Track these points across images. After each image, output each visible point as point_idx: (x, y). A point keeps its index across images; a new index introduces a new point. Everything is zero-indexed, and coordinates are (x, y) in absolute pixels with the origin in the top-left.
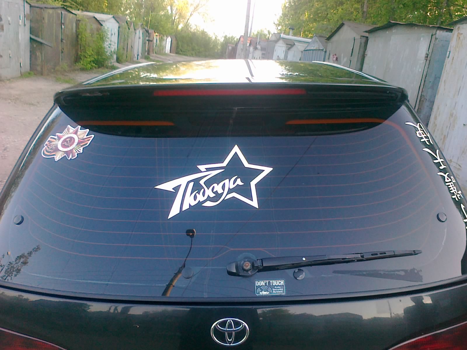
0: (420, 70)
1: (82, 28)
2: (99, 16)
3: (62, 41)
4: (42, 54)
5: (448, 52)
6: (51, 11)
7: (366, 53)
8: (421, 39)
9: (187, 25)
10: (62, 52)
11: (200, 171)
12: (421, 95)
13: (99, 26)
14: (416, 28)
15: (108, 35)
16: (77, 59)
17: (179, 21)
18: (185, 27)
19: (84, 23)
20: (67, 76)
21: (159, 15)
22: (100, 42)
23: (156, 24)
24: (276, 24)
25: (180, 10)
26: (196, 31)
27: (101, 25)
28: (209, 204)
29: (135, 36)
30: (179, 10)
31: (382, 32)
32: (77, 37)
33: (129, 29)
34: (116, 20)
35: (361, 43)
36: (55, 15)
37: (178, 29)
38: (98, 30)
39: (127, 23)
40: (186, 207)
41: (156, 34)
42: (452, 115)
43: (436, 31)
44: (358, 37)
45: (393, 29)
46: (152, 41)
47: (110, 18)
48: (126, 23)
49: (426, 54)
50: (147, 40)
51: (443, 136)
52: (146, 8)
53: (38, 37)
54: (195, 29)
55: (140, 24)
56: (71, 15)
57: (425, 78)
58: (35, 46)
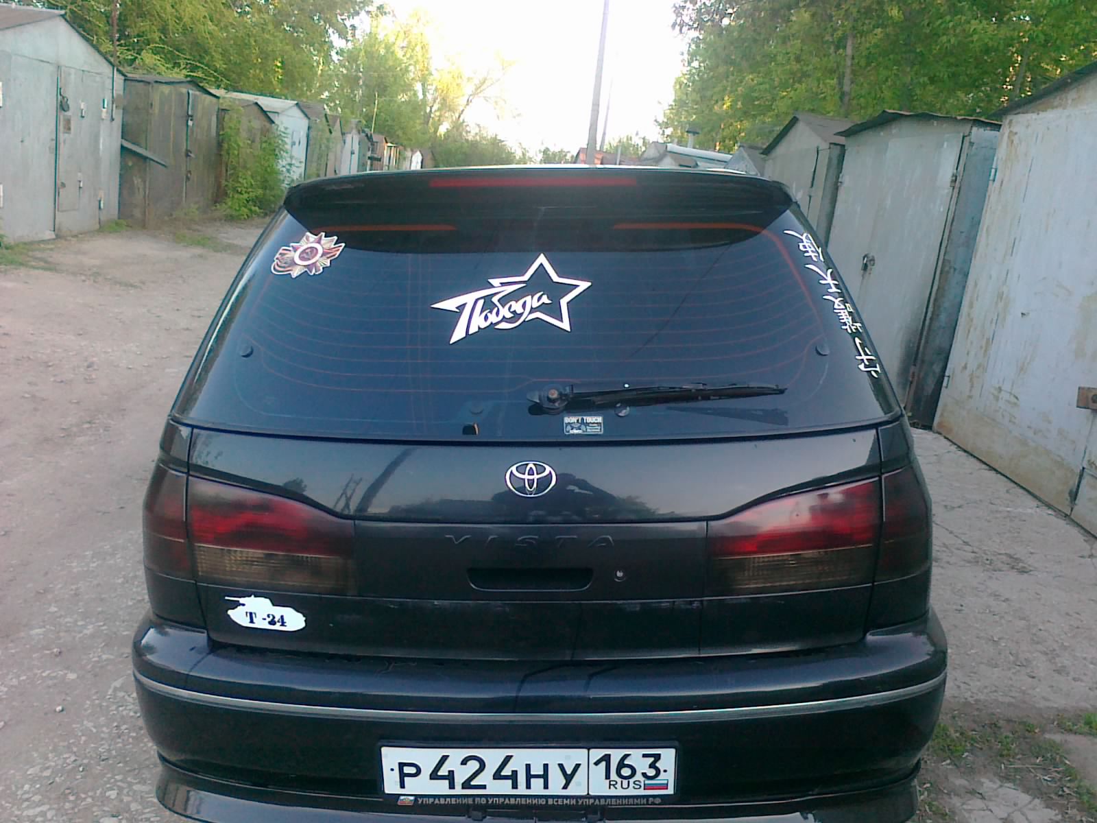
0: (942, 209)
1: (230, 128)
2: (266, 102)
3: (187, 155)
4: (144, 182)
5: (993, 171)
6: (166, 89)
7: (840, 180)
8: (943, 145)
9: (458, 126)
10: (188, 178)
11: (493, 286)
12: (944, 259)
13: (268, 125)
14: (935, 123)
15: (286, 143)
16: (219, 195)
17: (440, 116)
18: (455, 130)
19: (235, 116)
20: (199, 231)
21: (396, 101)
22: (268, 160)
23: (389, 123)
24: (661, 122)
25: (443, 91)
26: (478, 138)
27: (273, 122)
28: (504, 326)
29: (343, 148)
30: (440, 91)
31: (871, 133)
32: (220, 145)
33: (331, 132)
34: (303, 112)
35: (830, 159)
36: (173, 97)
37: (438, 134)
38: (265, 132)
39: (326, 118)
40: (473, 329)
41: (389, 144)
42: (1000, 296)
43: (971, 129)
44: (824, 146)
45: (893, 127)
46: (379, 160)
47: (291, 107)
48: (324, 119)
49: (953, 175)
50: (369, 158)
51: (985, 340)
52: (367, 86)
53: (138, 144)
54: (476, 134)
55: (354, 121)
56: (209, 98)
57: (950, 224)
58: (130, 164)
